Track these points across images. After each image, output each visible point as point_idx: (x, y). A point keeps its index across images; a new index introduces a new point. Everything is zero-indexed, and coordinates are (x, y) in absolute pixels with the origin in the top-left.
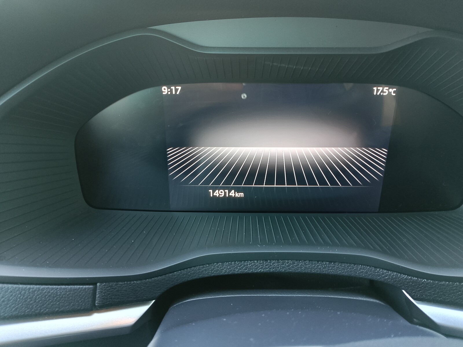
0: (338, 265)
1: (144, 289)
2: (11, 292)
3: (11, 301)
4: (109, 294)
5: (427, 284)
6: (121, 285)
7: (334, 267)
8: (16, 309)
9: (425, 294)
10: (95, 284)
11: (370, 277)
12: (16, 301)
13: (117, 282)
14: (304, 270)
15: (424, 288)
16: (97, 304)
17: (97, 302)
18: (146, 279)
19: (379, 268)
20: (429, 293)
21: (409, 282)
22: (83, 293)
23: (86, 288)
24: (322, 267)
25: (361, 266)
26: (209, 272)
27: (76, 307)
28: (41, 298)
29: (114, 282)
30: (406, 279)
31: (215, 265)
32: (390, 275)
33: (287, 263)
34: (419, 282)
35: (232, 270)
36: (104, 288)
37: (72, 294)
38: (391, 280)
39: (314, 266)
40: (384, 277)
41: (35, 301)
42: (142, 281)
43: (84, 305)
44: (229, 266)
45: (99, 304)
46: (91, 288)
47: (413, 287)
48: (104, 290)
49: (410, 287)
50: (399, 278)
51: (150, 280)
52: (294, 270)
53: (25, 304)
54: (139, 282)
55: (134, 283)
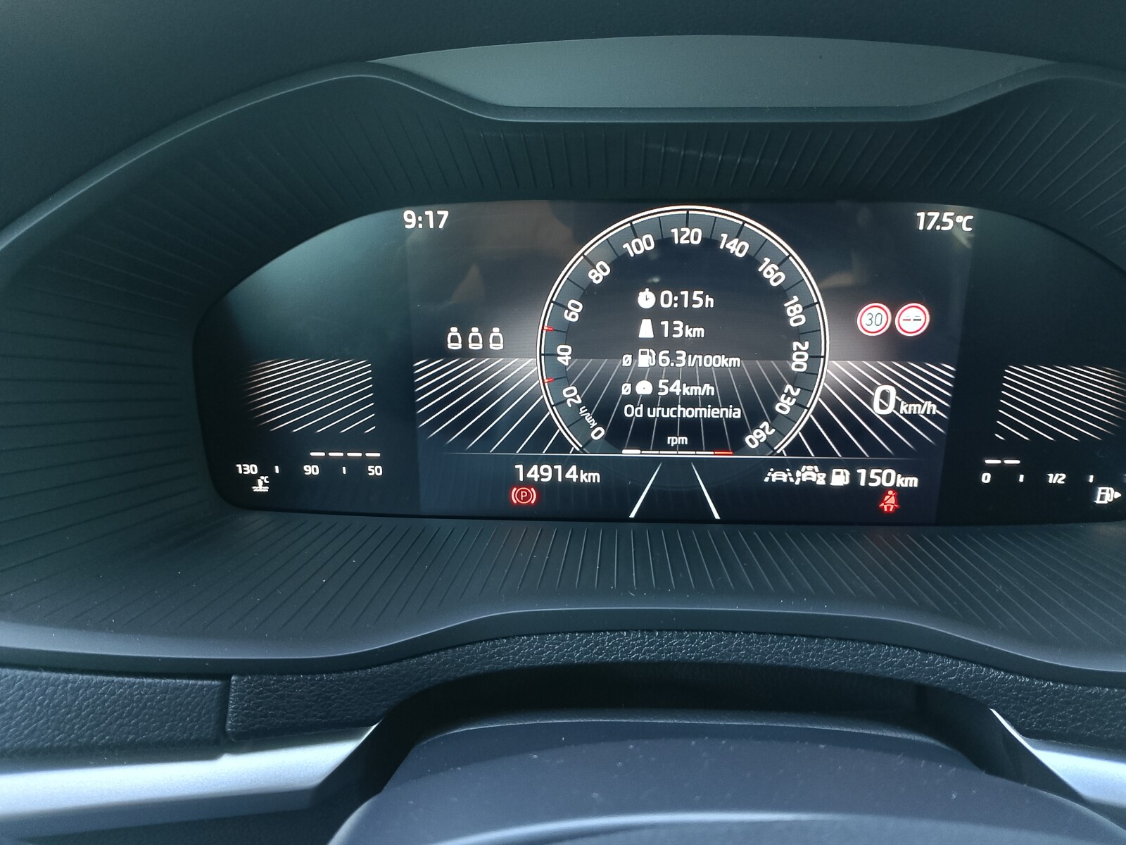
0: (830, 646)
1: (345, 695)
2: (22, 688)
3: (21, 711)
4: (260, 705)
5: (1056, 692)
6: (289, 681)
7: (820, 650)
8: (33, 732)
9: (1050, 720)
10: (225, 677)
11: (911, 677)
12: (33, 712)
13: (281, 674)
14: (746, 657)
15: (1049, 704)
16: (229, 730)
17: (231, 724)
18: (351, 670)
19: (934, 653)
20: (1060, 717)
21: (1010, 690)
22: (195, 698)
23: (202, 687)
24: (790, 650)
25: (889, 649)
26: (509, 659)
27: (178, 734)
28: (93, 707)
29: (274, 675)
30: (1003, 681)
31: (524, 641)
32: (961, 671)
33: (703, 639)
34: (1035, 689)
35: (566, 654)
36: (248, 688)
37: (169, 699)
38: (965, 685)
39: (771, 648)
40: (945, 677)
41: (80, 714)
42: (342, 675)
43: (198, 730)
44: (559, 644)
45: (236, 727)
46: (215, 686)
47: (1021, 702)
48: (249, 693)
49: (1013, 703)
50: (983, 679)
51: (362, 673)
52: (721, 657)
53: (53, 721)
54: (334, 677)
55: (322, 679)
